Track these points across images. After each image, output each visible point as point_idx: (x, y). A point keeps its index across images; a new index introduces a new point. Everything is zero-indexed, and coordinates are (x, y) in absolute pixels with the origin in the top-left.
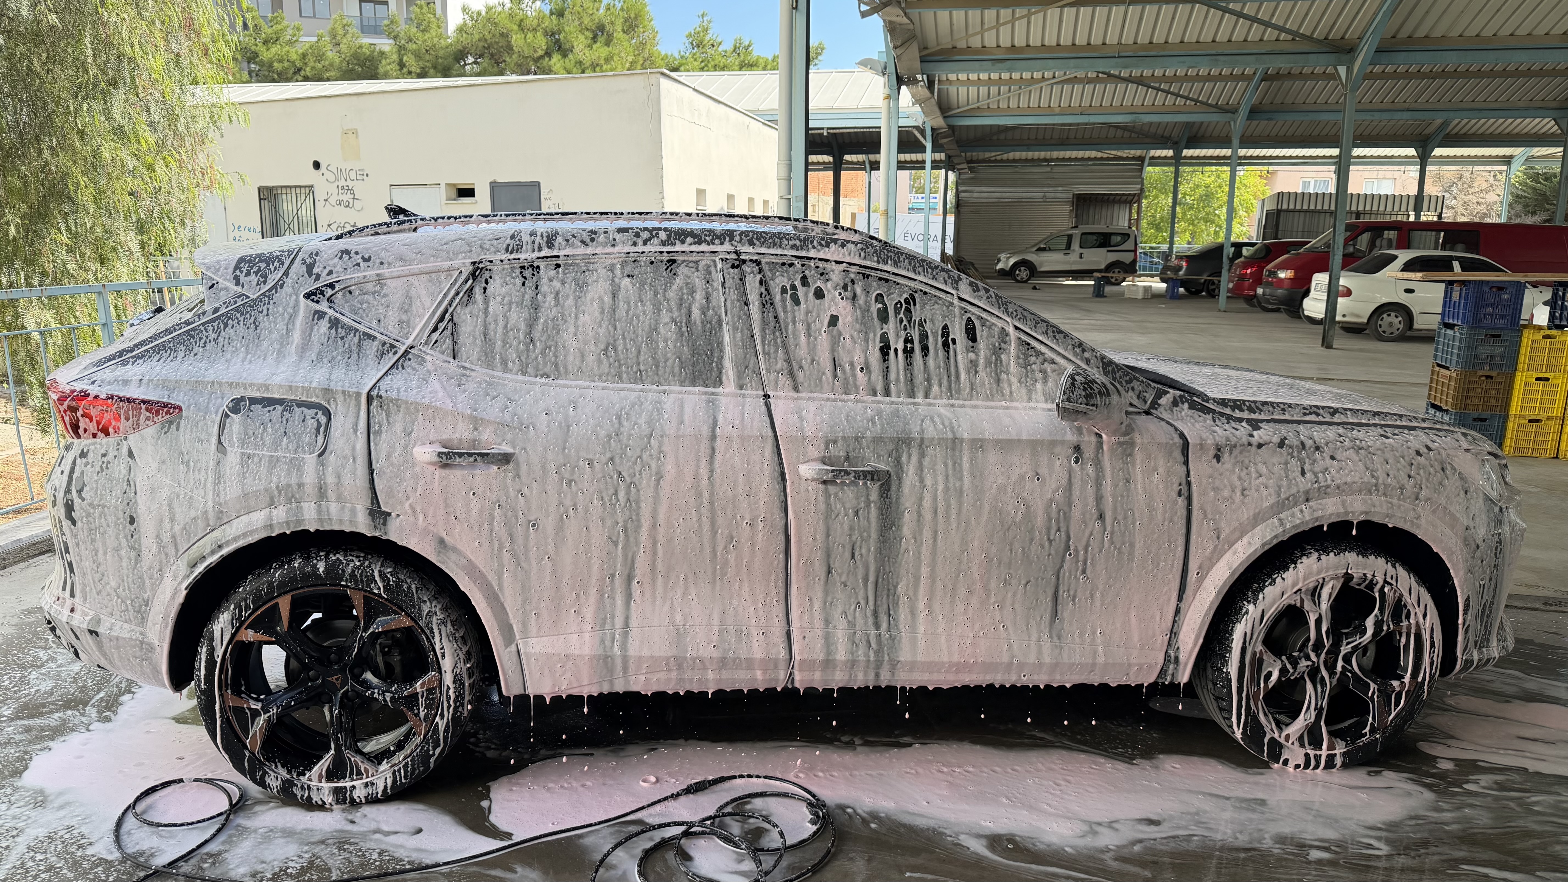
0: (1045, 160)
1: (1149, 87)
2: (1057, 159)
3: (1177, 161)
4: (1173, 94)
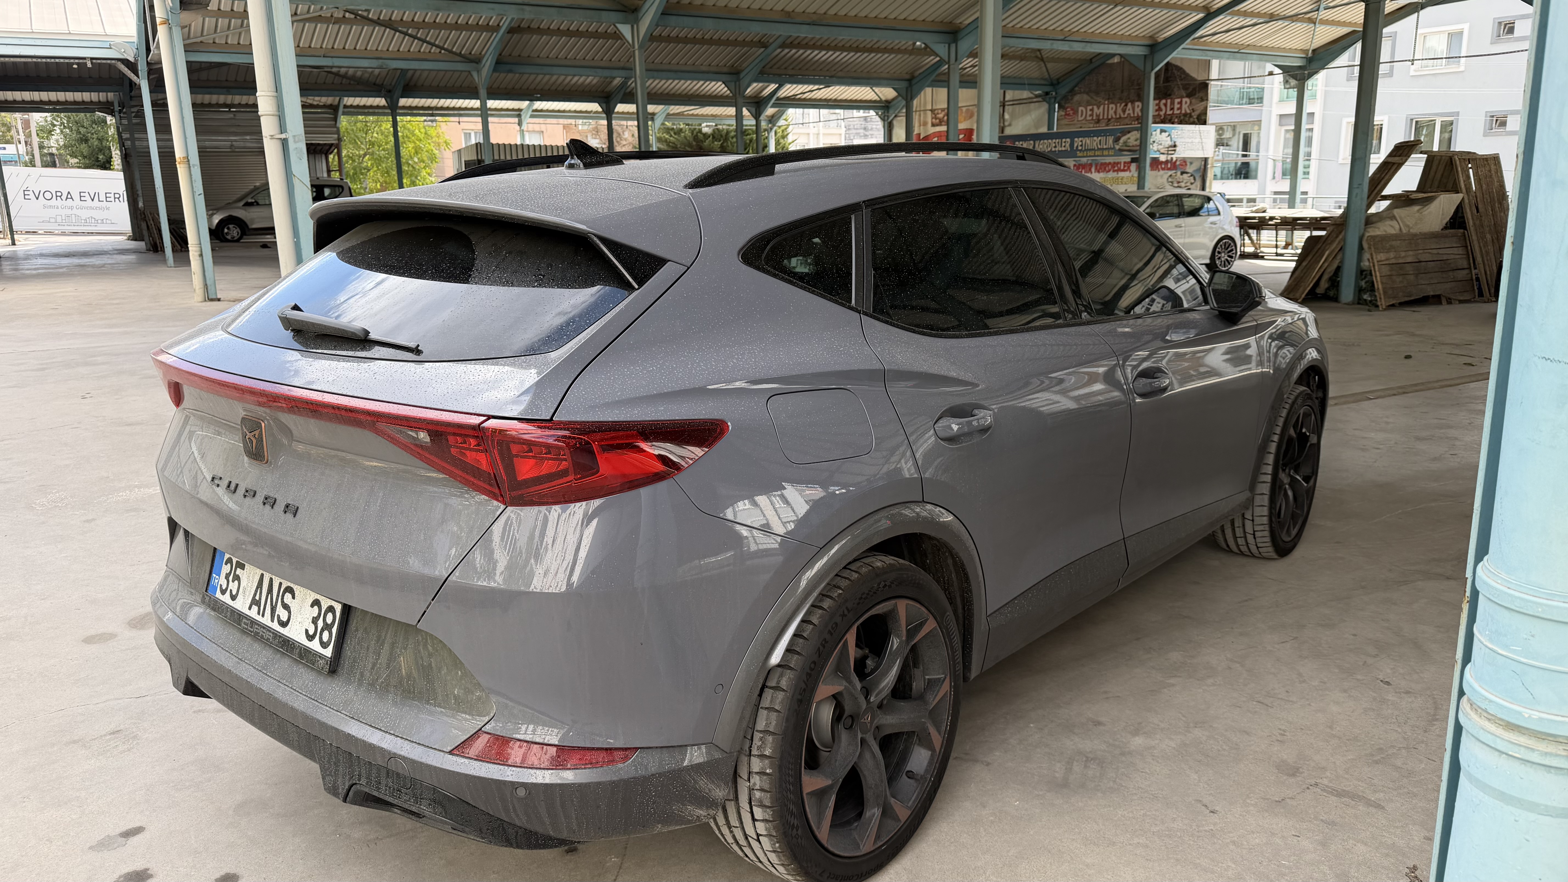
1: (396, 30)
2: (240, 105)
3: (393, 110)
4: (419, 39)
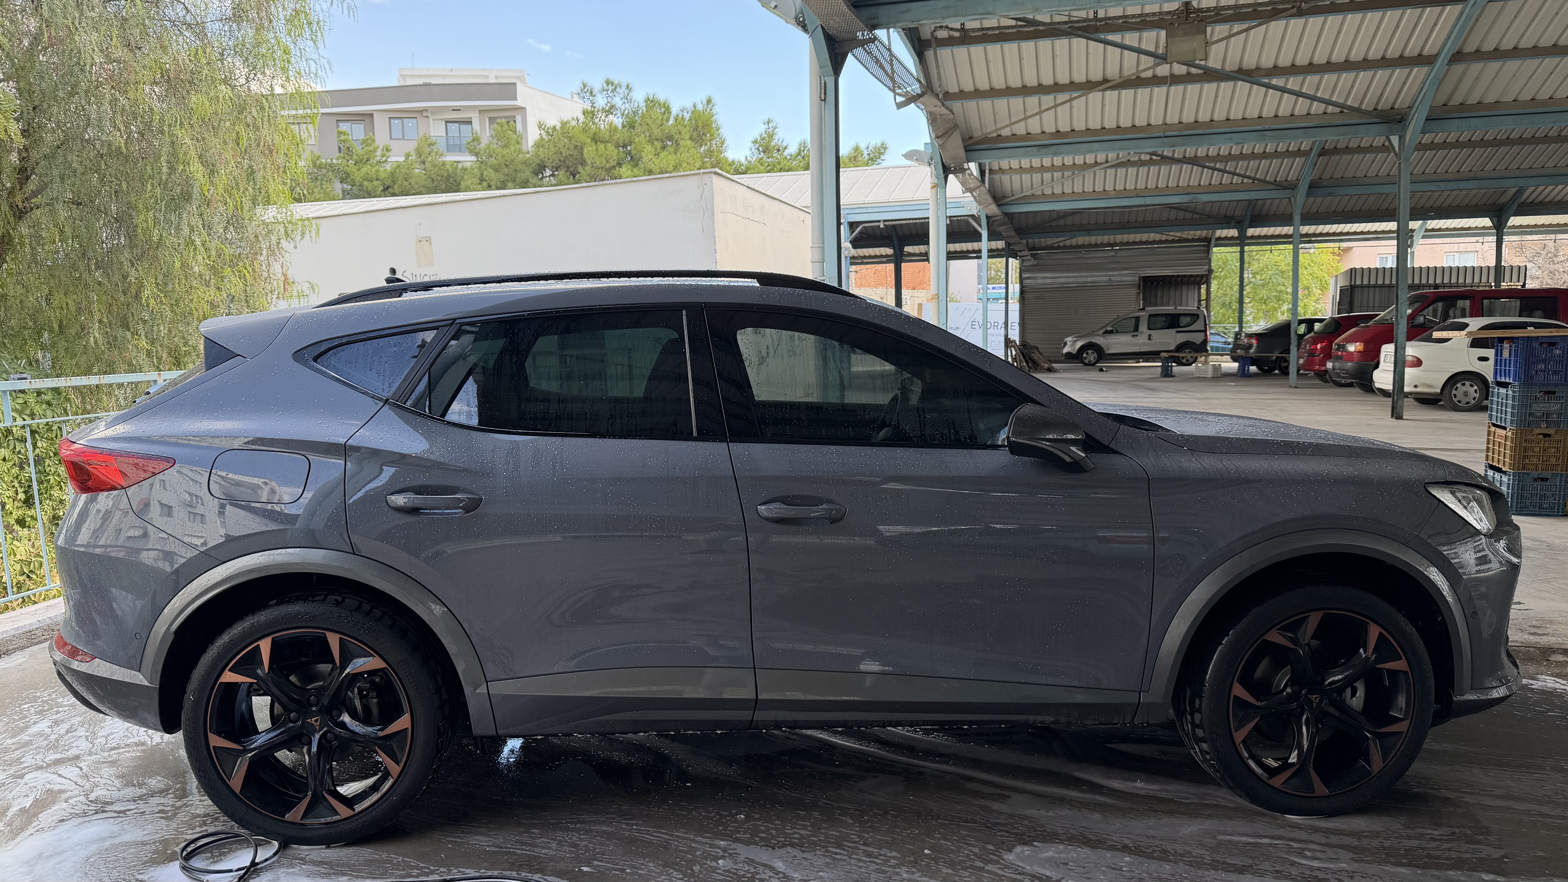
0: (1109, 245)
2: (1121, 243)
3: (1242, 240)
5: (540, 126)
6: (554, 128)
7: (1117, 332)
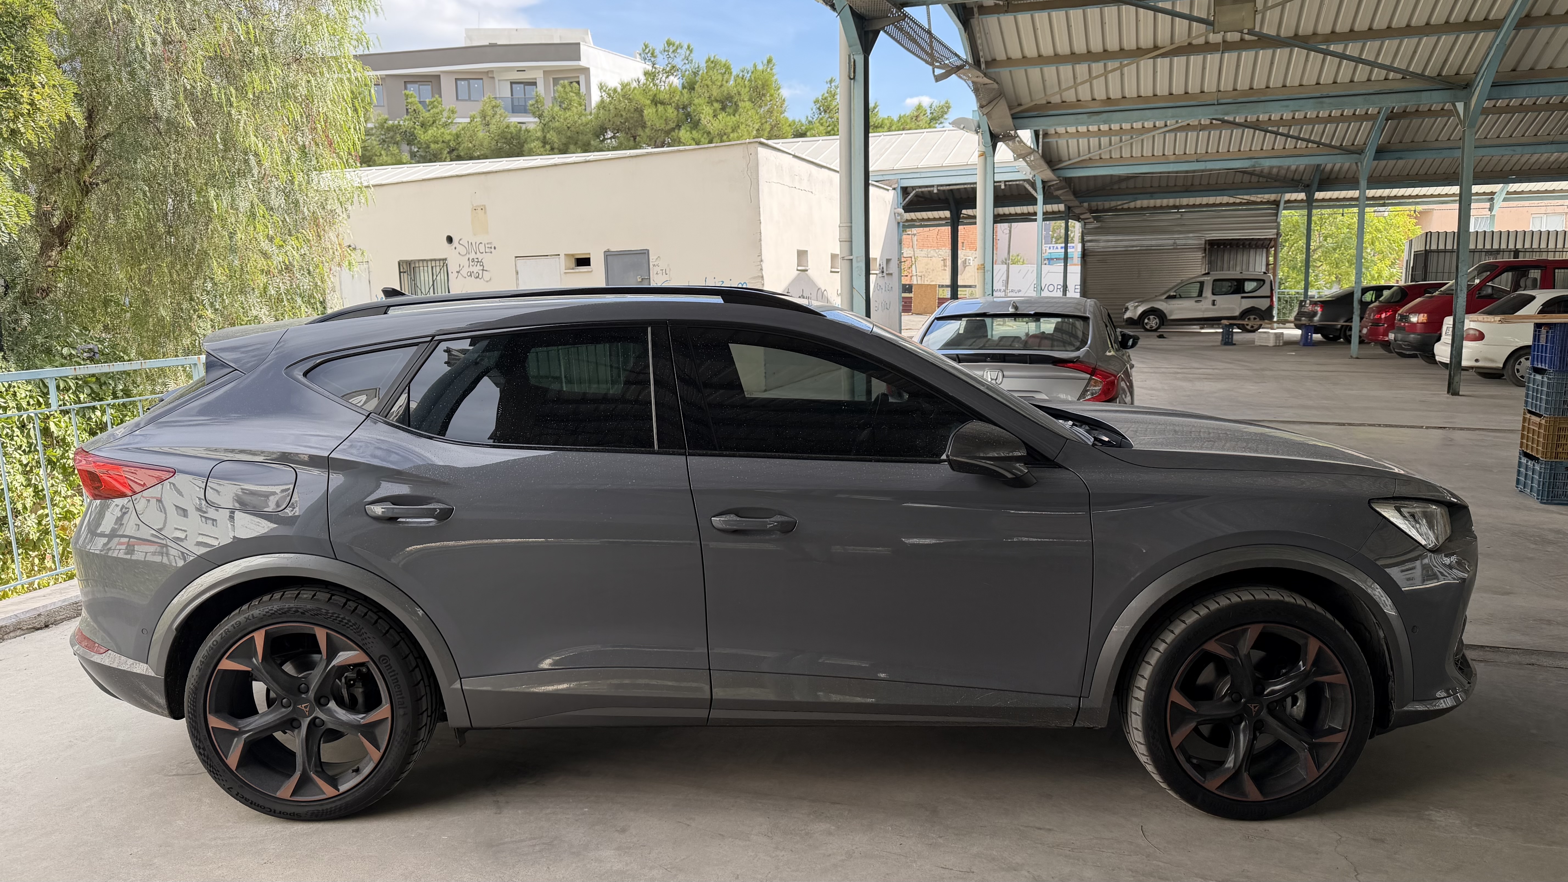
0: (1175, 207)
1: (1266, 131)
2: (1188, 206)
3: (1310, 204)
4: (1292, 137)
5: (601, 87)
6: (615, 90)
7: (1181, 297)
